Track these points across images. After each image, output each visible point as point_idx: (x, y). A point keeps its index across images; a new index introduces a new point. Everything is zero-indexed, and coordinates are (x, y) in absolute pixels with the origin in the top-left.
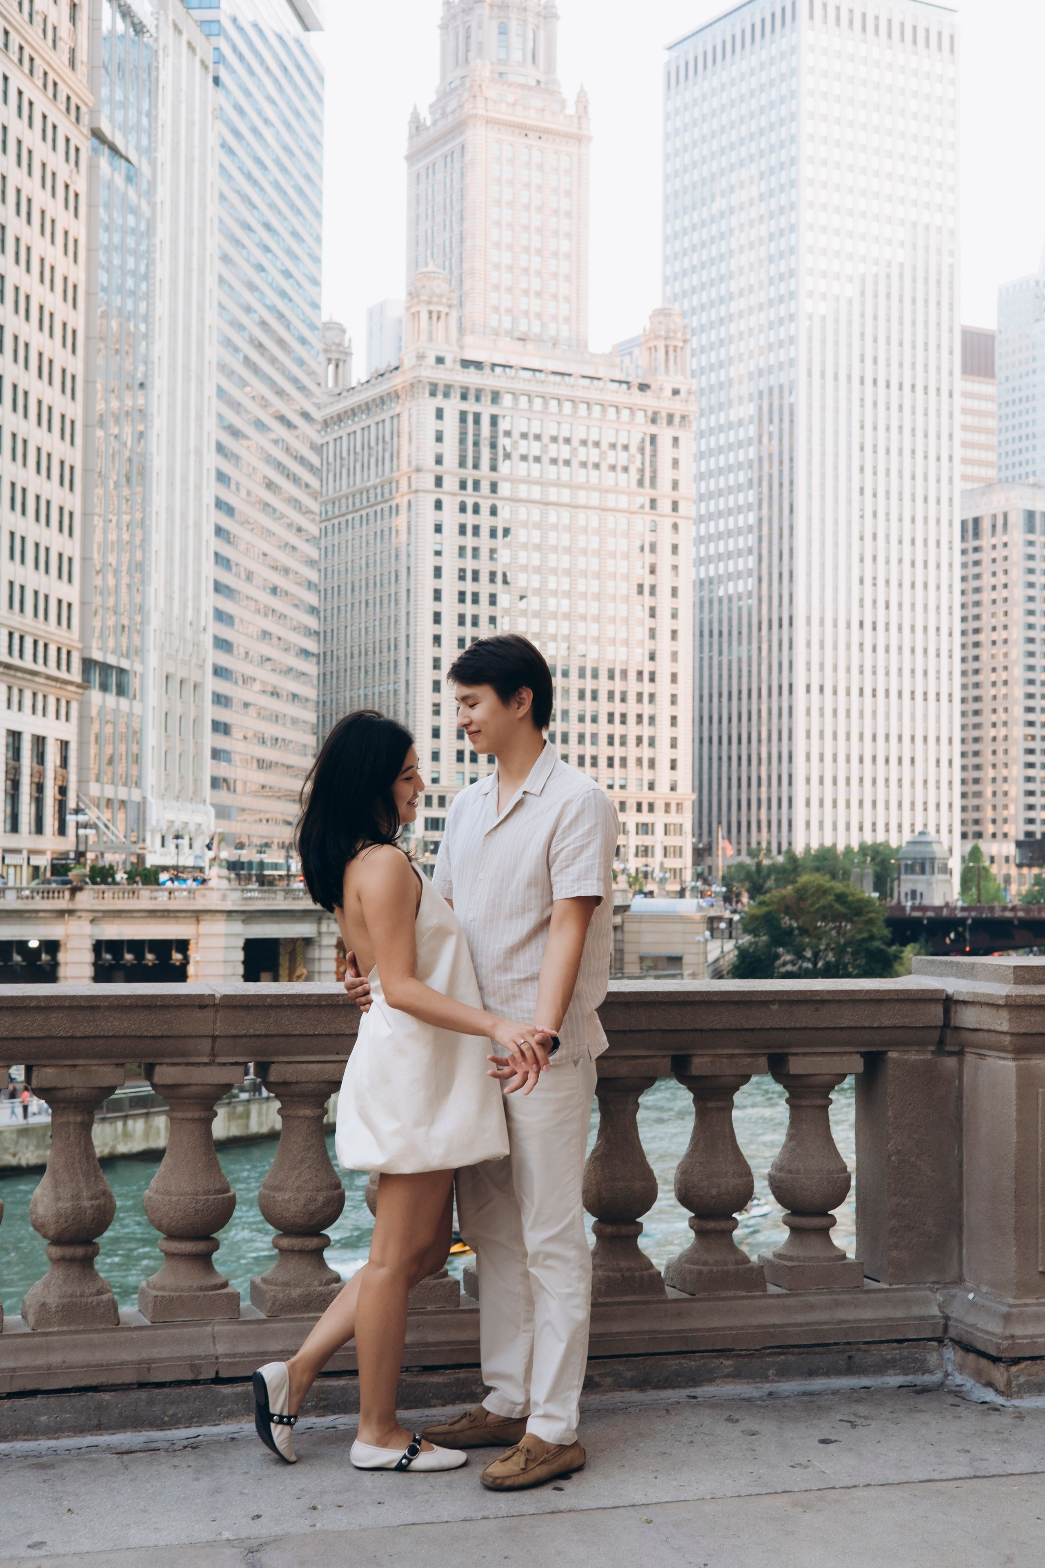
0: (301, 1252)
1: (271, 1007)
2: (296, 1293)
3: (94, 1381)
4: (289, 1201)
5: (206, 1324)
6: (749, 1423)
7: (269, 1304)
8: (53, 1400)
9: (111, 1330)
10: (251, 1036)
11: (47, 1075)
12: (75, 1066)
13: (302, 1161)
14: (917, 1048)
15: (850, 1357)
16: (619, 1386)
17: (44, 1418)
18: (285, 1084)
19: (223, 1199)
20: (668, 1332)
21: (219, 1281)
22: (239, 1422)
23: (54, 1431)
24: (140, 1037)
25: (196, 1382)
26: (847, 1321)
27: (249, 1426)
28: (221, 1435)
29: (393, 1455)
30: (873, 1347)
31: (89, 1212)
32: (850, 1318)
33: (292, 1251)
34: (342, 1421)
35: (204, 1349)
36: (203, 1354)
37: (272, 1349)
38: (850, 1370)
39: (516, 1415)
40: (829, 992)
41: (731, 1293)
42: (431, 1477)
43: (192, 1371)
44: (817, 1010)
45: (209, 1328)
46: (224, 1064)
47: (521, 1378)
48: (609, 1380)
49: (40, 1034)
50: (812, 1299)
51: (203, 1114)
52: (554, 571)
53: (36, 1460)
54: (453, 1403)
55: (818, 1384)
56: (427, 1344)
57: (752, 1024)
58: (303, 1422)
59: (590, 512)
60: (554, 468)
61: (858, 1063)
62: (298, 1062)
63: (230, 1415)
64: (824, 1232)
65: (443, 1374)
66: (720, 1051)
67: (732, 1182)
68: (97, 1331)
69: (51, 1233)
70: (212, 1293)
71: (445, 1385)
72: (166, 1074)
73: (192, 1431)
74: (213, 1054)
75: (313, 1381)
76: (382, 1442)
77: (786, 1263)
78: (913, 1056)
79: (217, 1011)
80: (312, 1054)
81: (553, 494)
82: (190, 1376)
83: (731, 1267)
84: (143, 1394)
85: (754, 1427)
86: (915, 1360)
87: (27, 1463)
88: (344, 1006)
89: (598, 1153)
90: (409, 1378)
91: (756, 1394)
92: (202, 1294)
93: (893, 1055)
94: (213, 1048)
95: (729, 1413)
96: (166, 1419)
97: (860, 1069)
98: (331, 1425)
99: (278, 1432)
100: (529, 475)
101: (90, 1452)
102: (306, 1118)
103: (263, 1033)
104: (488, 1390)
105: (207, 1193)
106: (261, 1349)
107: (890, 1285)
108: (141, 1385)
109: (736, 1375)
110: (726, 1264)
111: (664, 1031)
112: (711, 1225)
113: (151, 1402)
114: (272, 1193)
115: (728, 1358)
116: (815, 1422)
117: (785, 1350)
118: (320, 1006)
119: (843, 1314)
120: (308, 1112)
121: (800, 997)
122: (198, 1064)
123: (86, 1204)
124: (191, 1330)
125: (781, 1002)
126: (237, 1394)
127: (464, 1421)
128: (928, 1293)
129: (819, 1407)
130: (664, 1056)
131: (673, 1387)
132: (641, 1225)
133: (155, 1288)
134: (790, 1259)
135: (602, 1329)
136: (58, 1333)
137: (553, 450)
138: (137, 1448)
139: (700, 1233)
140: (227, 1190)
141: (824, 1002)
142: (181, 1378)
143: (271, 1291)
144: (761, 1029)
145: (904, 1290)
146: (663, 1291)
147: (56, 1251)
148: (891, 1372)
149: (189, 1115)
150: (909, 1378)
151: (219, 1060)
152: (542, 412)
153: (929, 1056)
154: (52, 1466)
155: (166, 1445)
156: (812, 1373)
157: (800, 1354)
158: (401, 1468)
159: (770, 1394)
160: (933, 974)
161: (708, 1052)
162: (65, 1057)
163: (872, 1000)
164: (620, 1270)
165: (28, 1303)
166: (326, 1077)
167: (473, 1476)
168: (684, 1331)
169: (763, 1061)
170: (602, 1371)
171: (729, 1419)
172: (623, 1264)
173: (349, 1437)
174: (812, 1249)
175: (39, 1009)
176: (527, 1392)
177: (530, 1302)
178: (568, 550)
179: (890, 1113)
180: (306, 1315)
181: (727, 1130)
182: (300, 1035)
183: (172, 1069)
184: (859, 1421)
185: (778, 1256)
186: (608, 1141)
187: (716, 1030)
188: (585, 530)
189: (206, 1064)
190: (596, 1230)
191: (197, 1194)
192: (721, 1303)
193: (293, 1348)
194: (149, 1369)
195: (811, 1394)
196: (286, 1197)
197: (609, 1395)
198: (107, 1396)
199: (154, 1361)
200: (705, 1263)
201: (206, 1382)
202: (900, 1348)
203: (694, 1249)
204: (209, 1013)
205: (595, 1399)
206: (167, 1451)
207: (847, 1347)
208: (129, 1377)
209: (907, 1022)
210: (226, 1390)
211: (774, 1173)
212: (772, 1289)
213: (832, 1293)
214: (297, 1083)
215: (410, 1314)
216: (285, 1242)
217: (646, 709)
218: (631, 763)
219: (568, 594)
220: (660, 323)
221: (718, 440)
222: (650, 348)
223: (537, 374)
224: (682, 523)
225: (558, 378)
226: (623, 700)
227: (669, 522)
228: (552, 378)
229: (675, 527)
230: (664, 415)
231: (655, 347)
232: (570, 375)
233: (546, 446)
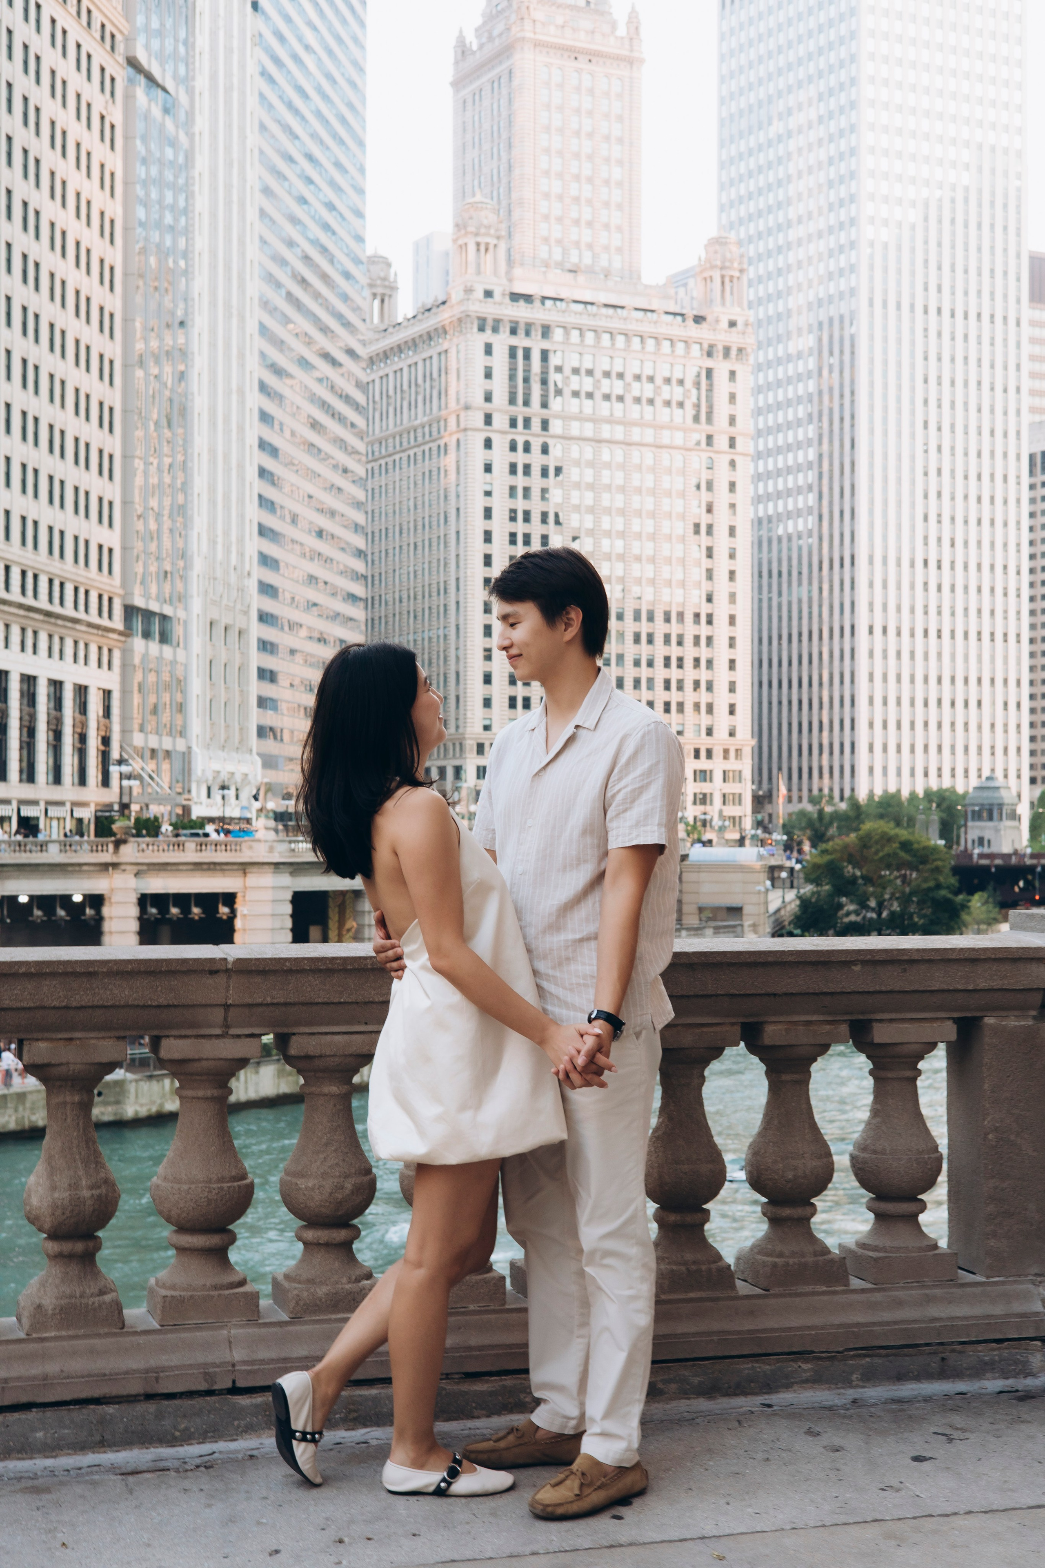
0: (328, 1245)
1: (290, 971)
2: (322, 1291)
3: (96, 1393)
4: (313, 1189)
5: (222, 1327)
6: (832, 1437)
7: (292, 1304)
8: (49, 1413)
9: (115, 1335)
10: (268, 1005)
11: (41, 1050)
12: (71, 1039)
13: (327, 1145)
14: (1016, 1013)
15: (943, 1359)
16: (685, 1393)
17: (40, 1435)
18: (308, 1058)
19: (239, 1187)
20: (739, 1332)
21: (236, 1278)
22: (259, 1437)
23: (50, 1449)
24: (145, 1007)
25: (210, 1393)
26: (939, 1319)
27: (268, 1442)
28: (237, 1451)
29: (430, 1478)
30: (969, 1348)
31: (89, 1202)
32: (943, 1315)
33: (318, 1244)
34: (374, 1435)
35: (219, 1355)
36: (217, 1361)
37: (295, 1355)
38: (943, 1374)
39: (569, 1431)
40: (918, 950)
41: (808, 1289)
42: (474, 1503)
43: (206, 1380)
44: (905, 970)
45: (225, 1332)
46: (239, 1036)
47: (574, 1390)
48: (673, 1387)
49: (31, 1004)
50: (901, 1294)
51: (216, 1093)
52: (608, 511)
53: (30, 1483)
54: (499, 1413)
55: (908, 1389)
56: (470, 1348)
57: (832, 988)
58: (330, 1437)
59: (643, 449)
60: (606, 404)
61: (951, 1031)
62: (321, 1034)
63: (249, 1429)
64: (913, 1219)
65: (487, 1382)
66: (796, 1018)
67: (809, 1164)
68: (99, 1336)
69: (47, 1226)
70: (227, 1292)
71: (491, 1394)
72: (172, 1048)
73: (206, 1448)
74: (226, 1025)
75: (342, 1389)
76: (419, 1464)
77: (871, 1254)
78: (1012, 1022)
79: (229, 977)
80: (338, 1024)
81: (606, 431)
82: (203, 1386)
83: (810, 1259)
84: (151, 1407)
85: (837, 1441)
86: (1016, 1362)
87: (18, 1486)
88: (373, 970)
89: (660, 1133)
90: (449, 1386)
91: (838, 1401)
92: (216, 1293)
93: (989, 1021)
94: (225, 1019)
95: (809, 1424)
96: (177, 1434)
97: (953, 1037)
98: (362, 1439)
99: (301, 1450)
100: (581, 412)
101: (92, 1473)
102: (333, 1096)
103: (282, 1000)
104: (538, 1402)
105: (221, 1180)
106: (283, 1355)
107: (988, 1277)
108: (149, 1397)
109: (816, 1380)
110: (803, 1255)
111: (733, 996)
112: (787, 1212)
113: (160, 1416)
114: (294, 1180)
115: (806, 1361)
116: (906, 1435)
117: (870, 1352)
118: (346, 971)
119: (935, 1311)
120: (334, 1089)
121: (885, 957)
122: (210, 1036)
123: (86, 1193)
124: (204, 1334)
125: (864, 963)
126: (256, 1406)
127: (511, 1438)
128: (1030, 1286)
129: (910, 1417)
130: (733, 1024)
131: (745, 1394)
132: (707, 1212)
133: (164, 1286)
134: (875, 1249)
135: (665, 1330)
136: (56, 1338)
137: (606, 386)
138: (145, 1468)
139: (774, 1221)
140: (244, 1176)
141: (912, 962)
142: (194, 1388)
143: (294, 1289)
144: (842, 993)
145: (1003, 1283)
146: (733, 1287)
147: (53, 1247)
148: (989, 1375)
149: (200, 1093)
150: (1010, 1382)
151: (233, 1031)
152: (594, 346)
153: (1030, 1022)
154: (47, 1490)
155: (177, 1464)
156: (900, 1377)
157: (887, 1356)
158: (440, 1492)
159: (855, 1401)
160: (1033, 930)
161: (781, 1019)
162: (59, 1030)
163: (966, 960)
164: (685, 1263)
165: (22, 1304)
166: (353, 1050)
167: (519, 1504)
168: (758, 1331)
169: (844, 1029)
170: (666, 1377)
171: (810, 1432)
172: (689, 1256)
173: (382, 1454)
174: (900, 1238)
175: (28, 975)
176: (582, 1405)
177: (586, 1304)
178: (622, 489)
179: (986, 1086)
180: (333, 1316)
181: (804, 1106)
182: (324, 1003)
183: (180, 1042)
184: (956, 1434)
185: (862, 1245)
186: (670, 1119)
187: (792, 994)
188: (639, 468)
189: (218, 1036)
190: (658, 1218)
191: (210, 1181)
192: (798, 1299)
193: (319, 1353)
194: (157, 1379)
195: (899, 1401)
196: (310, 1185)
197: (674, 1404)
198: (110, 1409)
199: (163, 1369)
200: (781, 1255)
201: (221, 1392)
202: (999, 1349)
203: (767, 1238)
204: (221, 979)
205: (659, 1408)
206: (177, 1471)
207: (941, 1348)
208: (135, 1387)
209: (1005, 984)
210: (244, 1401)
211: (856, 1153)
212: (855, 1283)
213: (924, 1287)
214: (321, 1056)
215: (451, 1314)
216: (310, 1235)
217: (704, 653)
218: (689, 707)
219: (622, 535)
220: (716, 252)
221: (776, 374)
222: (705, 279)
223: (589, 307)
224: (739, 460)
225: (611, 311)
226: (680, 643)
227: (726, 459)
228: (604, 311)
229: (733, 463)
230: (720, 348)
231: (711, 277)
232: (622, 307)
233: (599, 381)
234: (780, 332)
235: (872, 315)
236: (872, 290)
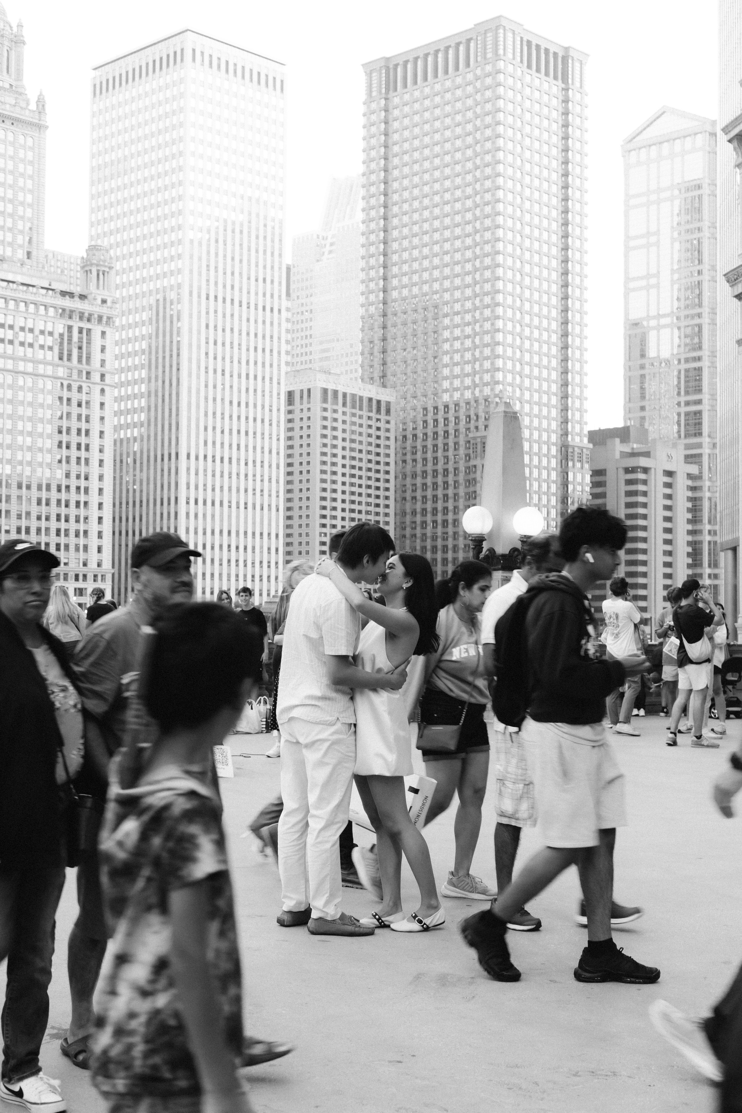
52: (21, 418)
59: (45, 379)
60: (22, 349)
81: (21, 366)
100: (5, 353)
152: (14, 310)
178: (31, 404)
188: (42, 391)
217: (82, 512)
218: (72, 548)
219: (30, 434)
220: (94, 255)
221: (127, 334)
222: (87, 271)
223: (11, 284)
224: (107, 389)
225: (25, 288)
226: (67, 506)
227: (98, 388)
228: (21, 287)
229: (103, 391)
230: (96, 316)
231: (90, 270)
232: (33, 286)
233: (17, 333)
234: (131, 307)
235: (191, 302)
236: (191, 286)
